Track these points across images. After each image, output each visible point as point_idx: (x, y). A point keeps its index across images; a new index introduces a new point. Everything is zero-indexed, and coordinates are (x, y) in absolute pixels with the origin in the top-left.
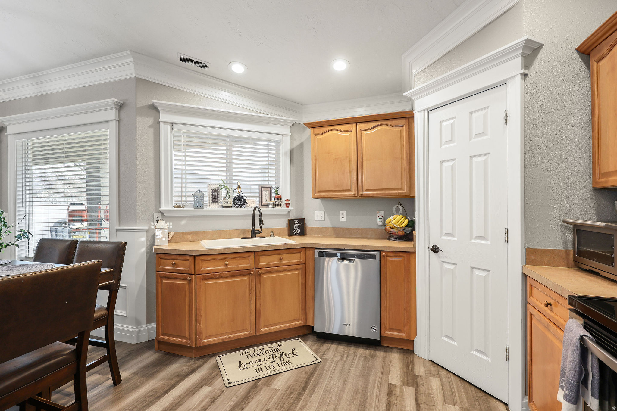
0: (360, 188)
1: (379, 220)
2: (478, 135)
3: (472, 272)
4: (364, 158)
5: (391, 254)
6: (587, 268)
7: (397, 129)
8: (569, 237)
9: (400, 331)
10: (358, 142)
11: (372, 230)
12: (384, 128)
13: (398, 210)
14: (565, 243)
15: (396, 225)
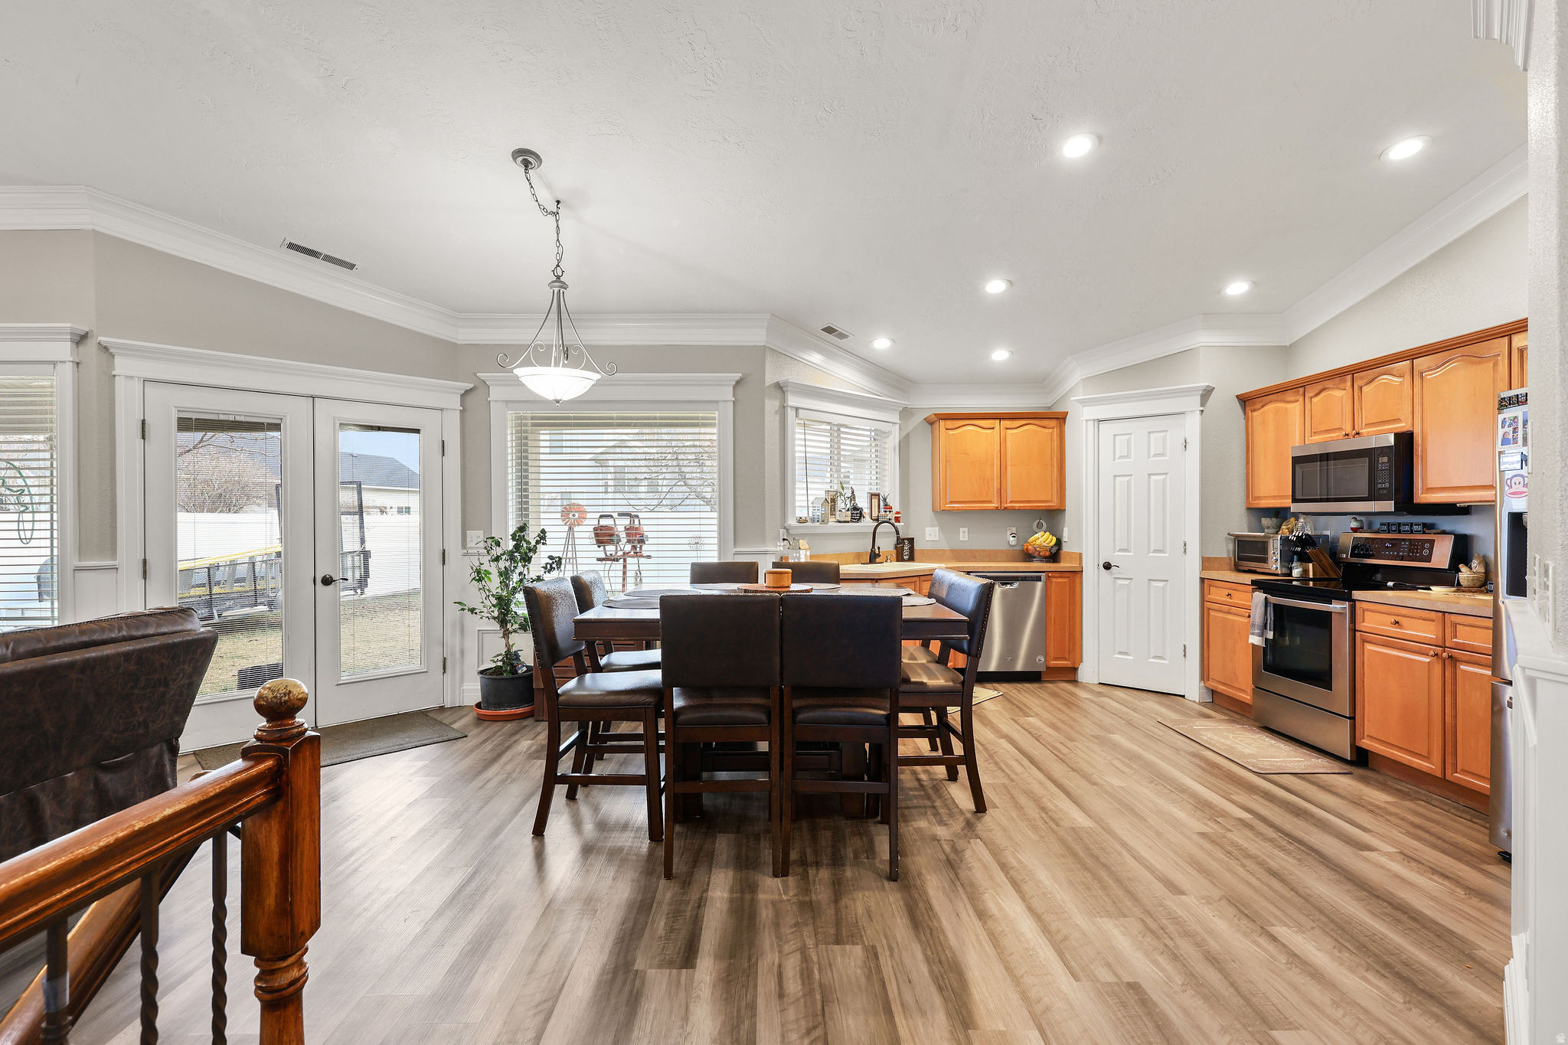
0: (1003, 499)
1: (1012, 539)
2: (1156, 455)
3: (1149, 584)
4: (1009, 463)
5: (1057, 575)
6: (1246, 569)
7: (1047, 430)
8: (1231, 546)
9: (1064, 659)
10: (1002, 443)
11: (1002, 551)
12: (1031, 429)
13: (1040, 526)
14: (1228, 551)
15: (1045, 544)
